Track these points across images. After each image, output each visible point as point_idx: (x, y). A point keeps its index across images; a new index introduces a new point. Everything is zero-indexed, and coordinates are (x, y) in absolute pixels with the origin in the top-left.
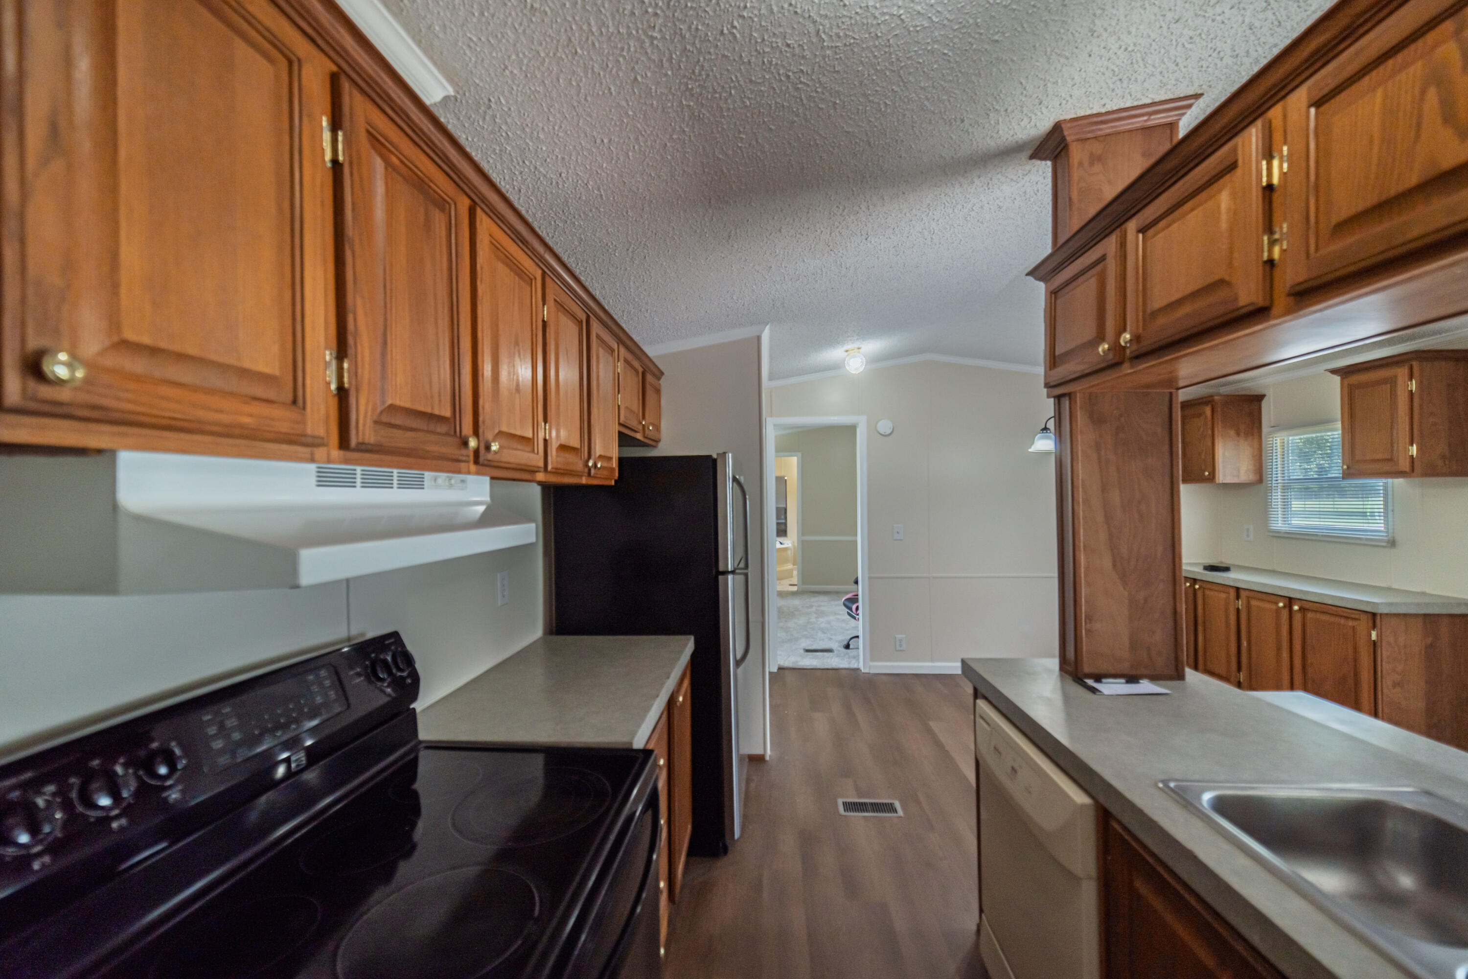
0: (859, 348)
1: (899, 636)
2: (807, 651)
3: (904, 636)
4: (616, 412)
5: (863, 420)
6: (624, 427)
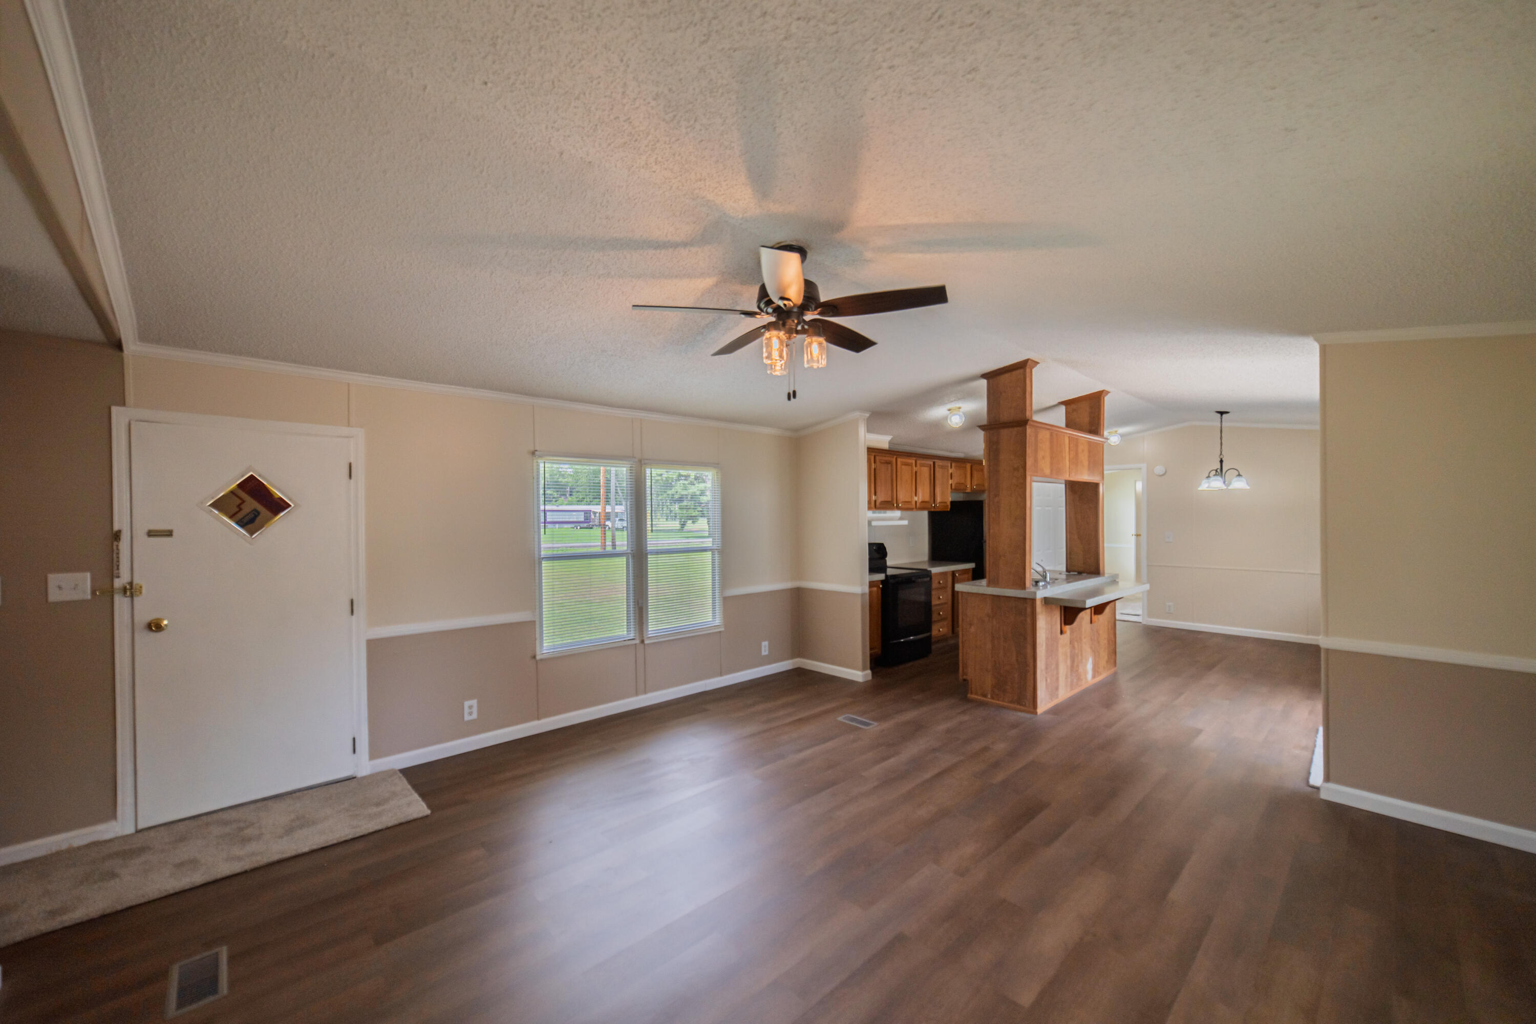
0: (1117, 431)
4: (950, 486)
5: (1144, 466)
6: (955, 490)
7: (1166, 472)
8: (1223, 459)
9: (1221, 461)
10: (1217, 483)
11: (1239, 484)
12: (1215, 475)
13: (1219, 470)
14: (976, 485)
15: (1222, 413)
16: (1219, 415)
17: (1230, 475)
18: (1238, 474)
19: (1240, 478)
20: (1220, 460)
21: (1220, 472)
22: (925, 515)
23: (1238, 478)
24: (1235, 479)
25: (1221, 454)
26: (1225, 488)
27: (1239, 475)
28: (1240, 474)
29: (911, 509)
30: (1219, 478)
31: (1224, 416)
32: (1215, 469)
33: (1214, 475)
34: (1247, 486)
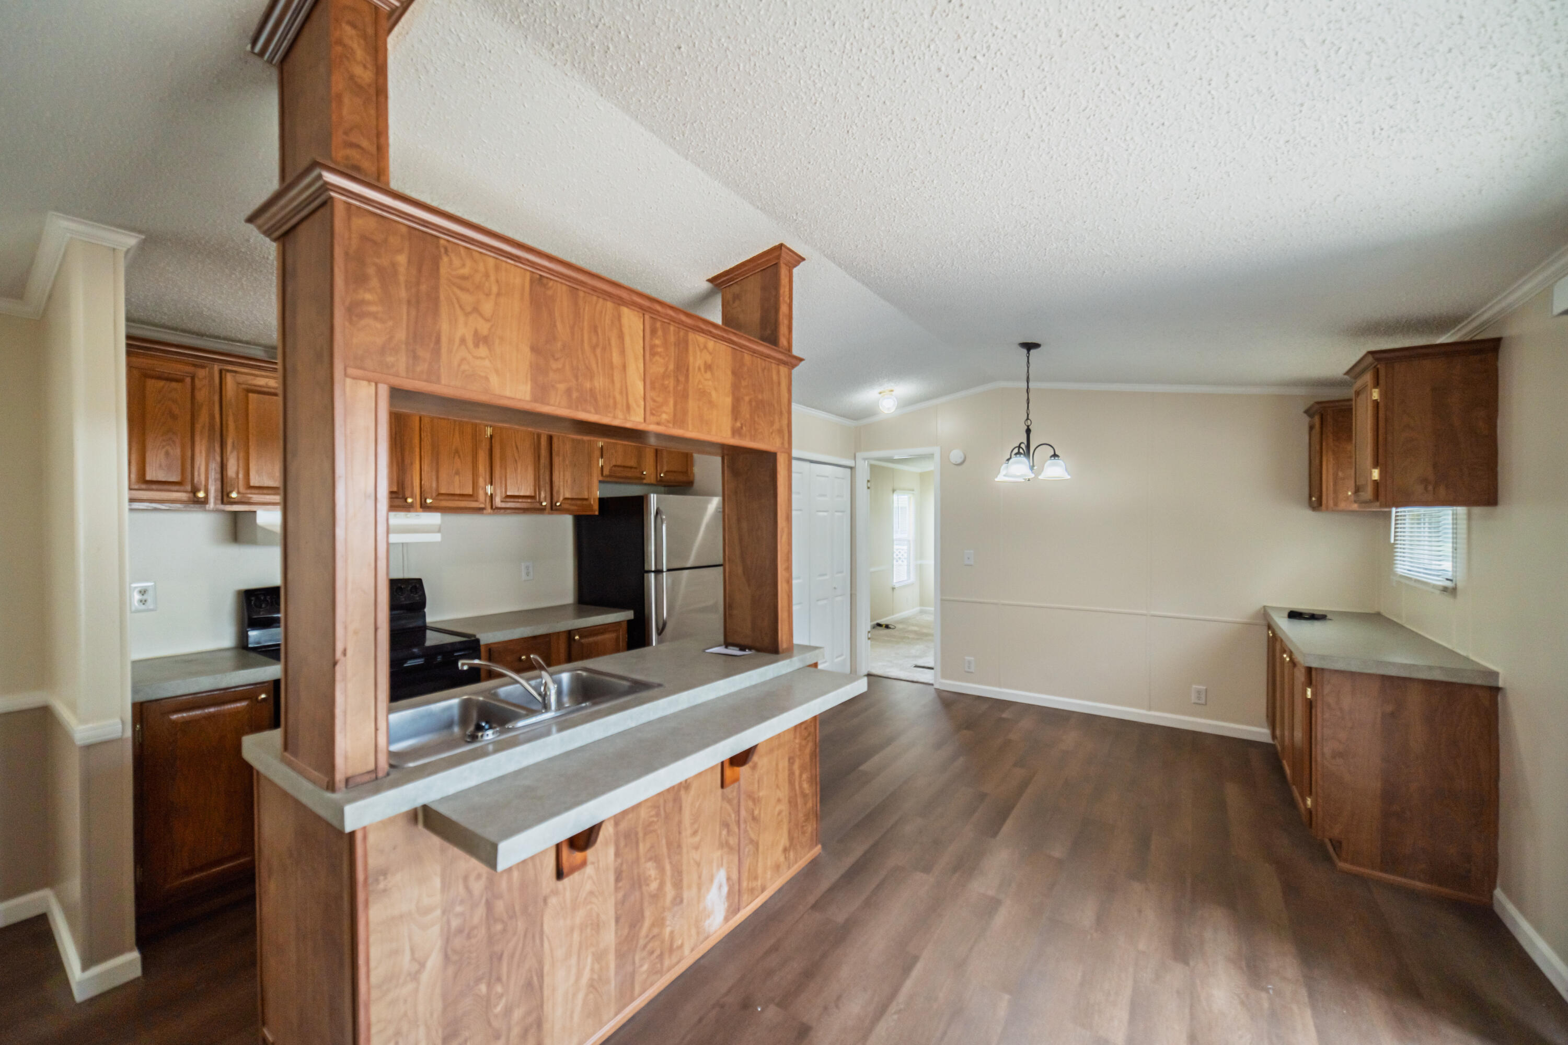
0: (892, 391)
1: (967, 658)
2: (916, 666)
3: (972, 658)
4: (599, 469)
5: (936, 450)
6: (608, 479)
7: (965, 458)
8: (1030, 427)
9: (1028, 431)
10: (1018, 469)
11: (1055, 471)
12: (1019, 453)
13: (1023, 446)
14: (666, 473)
15: (1029, 346)
16: (1025, 351)
17: (1042, 454)
18: (1053, 453)
19: (1056, 461)
20: (1026, 427)
21: (1025, 450)
22: (567, 522)
23: (1053, 461)
24: (1049, 462)
25: (1028, 419)
26: (1033, 476)
27: (1055, 455)
28: (1057, 453)
29: (541, 510)
30: (1023, 459)
31: (1032, 352)
32: (1017, 445)
33: (1016, 454)
34: (1066, 474)
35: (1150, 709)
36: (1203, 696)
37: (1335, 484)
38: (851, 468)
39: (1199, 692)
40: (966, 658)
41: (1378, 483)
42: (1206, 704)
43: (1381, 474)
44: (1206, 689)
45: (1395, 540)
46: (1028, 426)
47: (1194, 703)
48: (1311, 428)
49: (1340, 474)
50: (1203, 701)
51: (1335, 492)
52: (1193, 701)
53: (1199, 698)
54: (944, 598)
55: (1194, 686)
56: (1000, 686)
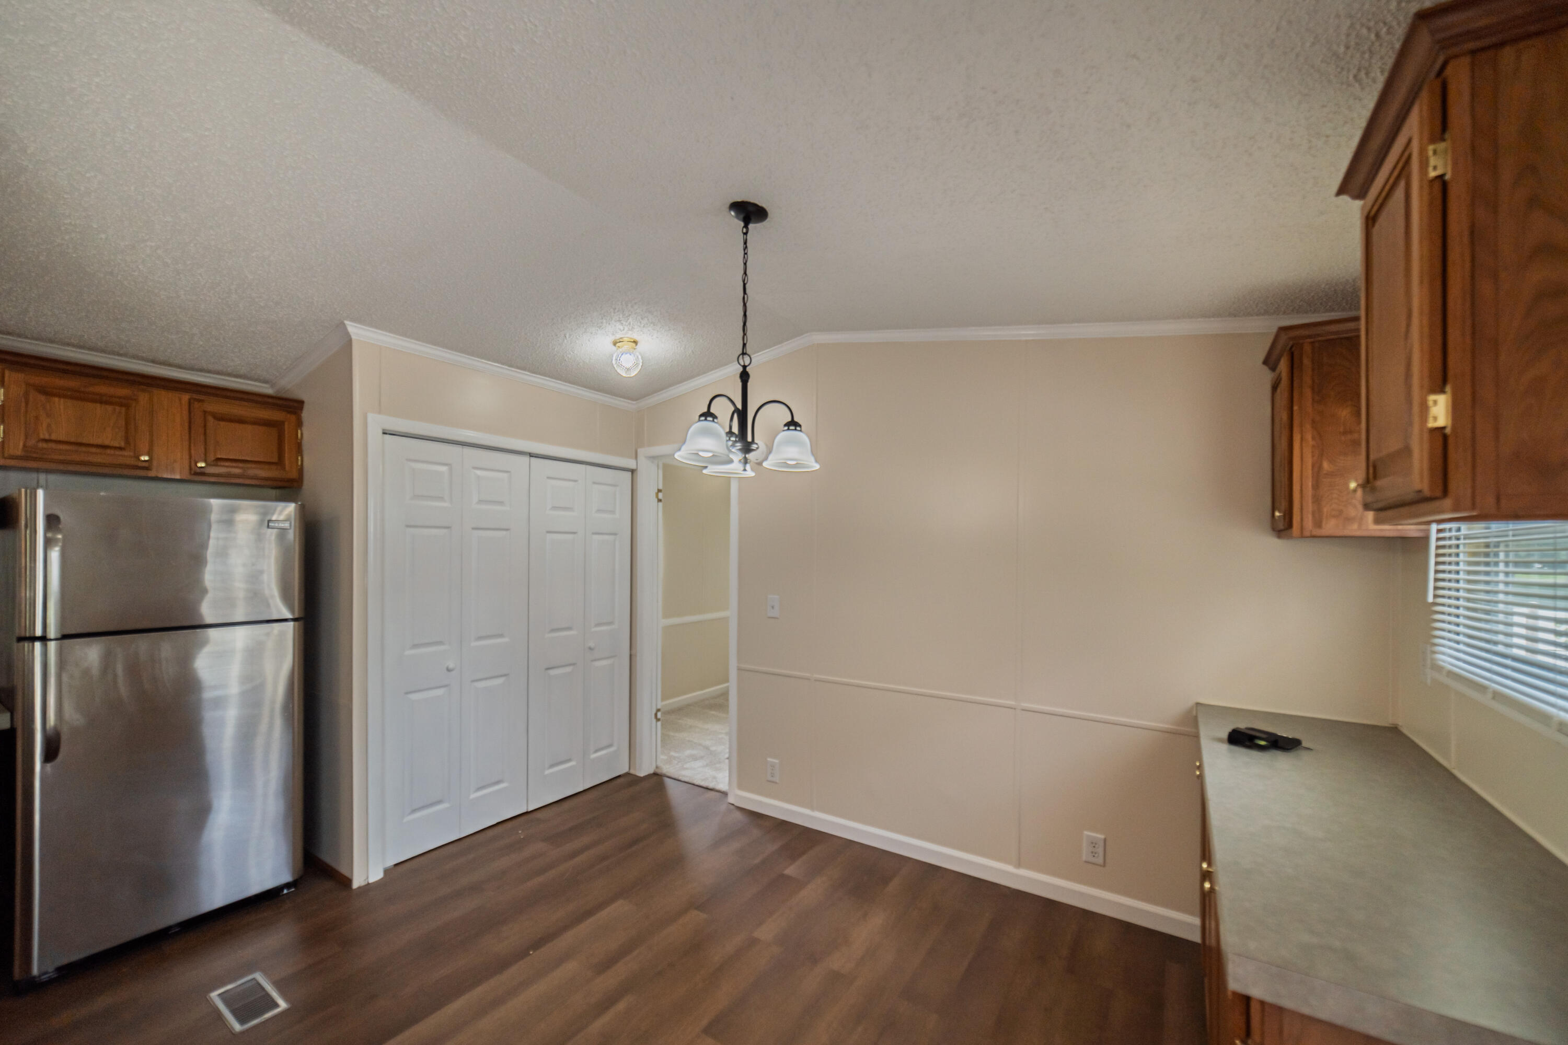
0: (634, 341)
1: (771, 760)
3: (775, 760)
6: (26, 464)
8: (748, 369)
9: (745, 376)
14: (217, 462)
15: (748, 213)
18: (789, 419)
19: (795, 434)
20: (741, 369)
23: (790, 433)
24: (782, 435)
25: (744, 354)
27: (793, 423)
31: (753, 226)
35: (1019, 865)
36: (1100, 850)
37: (1316, 486)
38: (633, 471)
39: (1093, 844)
40: (769, 759)
41: (1445, 438)
42: (1104, 865)
43: (1456, 409)
44: (1105, 840)
45: (1435, 596)
46: (745, 367)
47: (1086, 862)
48: (1275, 388)
49: (1326, 465)
50: (1100, 860)
51: (1317, 500)
52: (1084, 858)
53: (1094, 854)
54: (743, 666)
55: (1086, 833)
56: (812, 809)
